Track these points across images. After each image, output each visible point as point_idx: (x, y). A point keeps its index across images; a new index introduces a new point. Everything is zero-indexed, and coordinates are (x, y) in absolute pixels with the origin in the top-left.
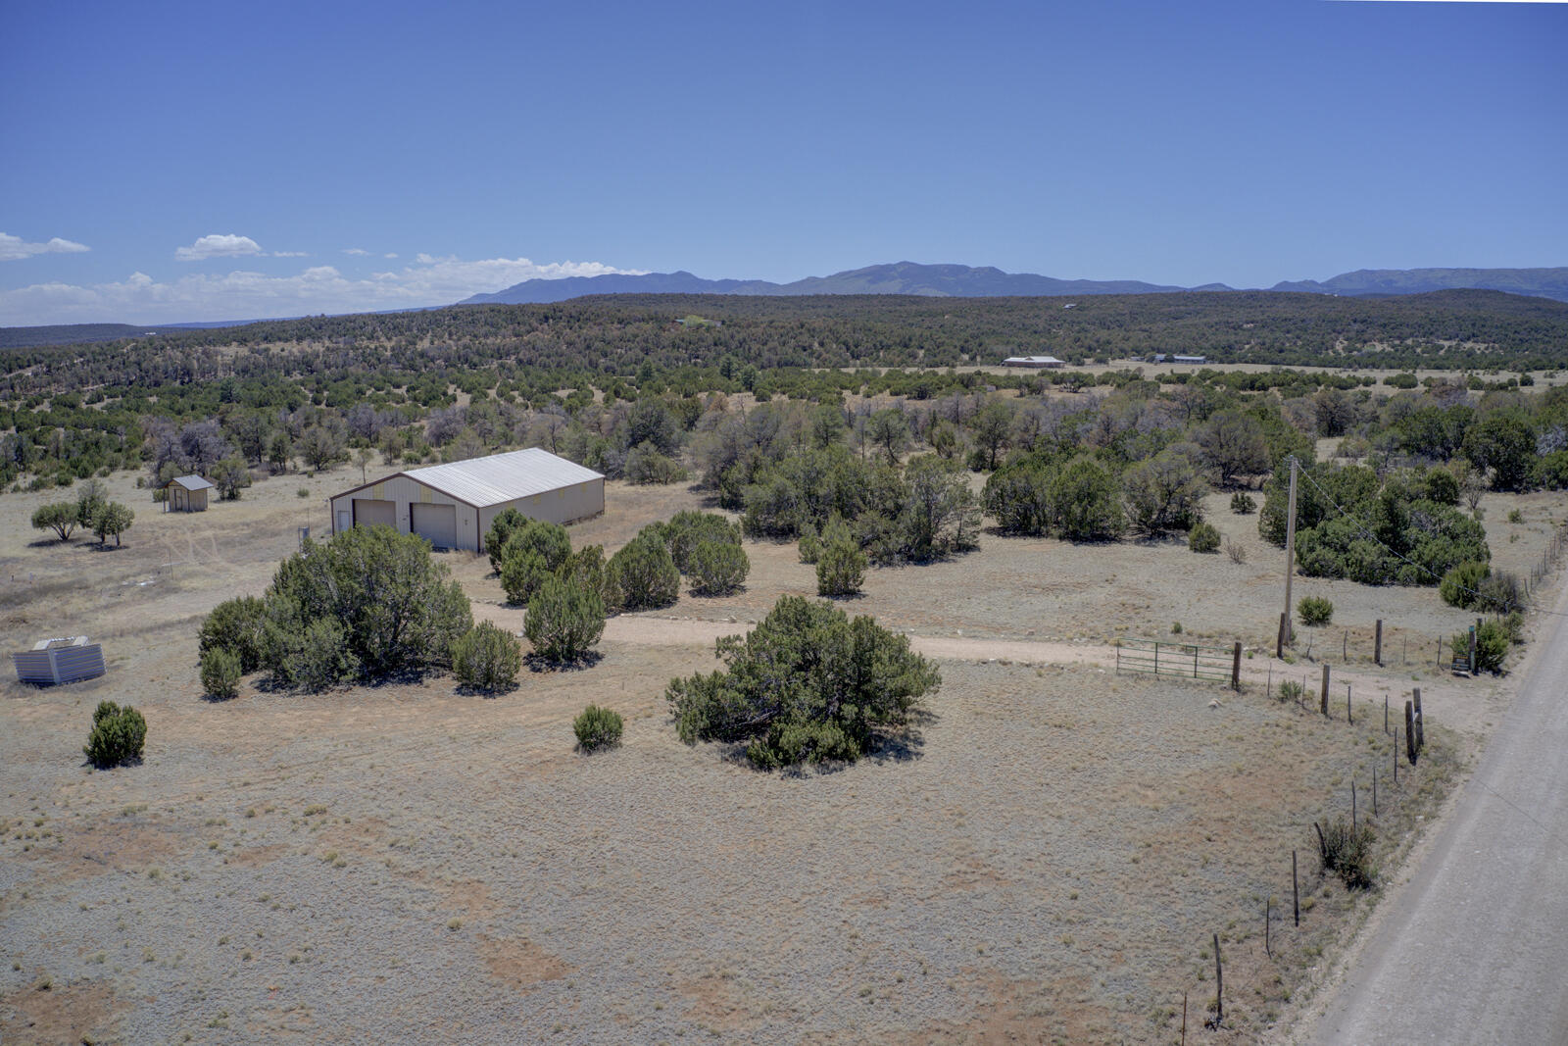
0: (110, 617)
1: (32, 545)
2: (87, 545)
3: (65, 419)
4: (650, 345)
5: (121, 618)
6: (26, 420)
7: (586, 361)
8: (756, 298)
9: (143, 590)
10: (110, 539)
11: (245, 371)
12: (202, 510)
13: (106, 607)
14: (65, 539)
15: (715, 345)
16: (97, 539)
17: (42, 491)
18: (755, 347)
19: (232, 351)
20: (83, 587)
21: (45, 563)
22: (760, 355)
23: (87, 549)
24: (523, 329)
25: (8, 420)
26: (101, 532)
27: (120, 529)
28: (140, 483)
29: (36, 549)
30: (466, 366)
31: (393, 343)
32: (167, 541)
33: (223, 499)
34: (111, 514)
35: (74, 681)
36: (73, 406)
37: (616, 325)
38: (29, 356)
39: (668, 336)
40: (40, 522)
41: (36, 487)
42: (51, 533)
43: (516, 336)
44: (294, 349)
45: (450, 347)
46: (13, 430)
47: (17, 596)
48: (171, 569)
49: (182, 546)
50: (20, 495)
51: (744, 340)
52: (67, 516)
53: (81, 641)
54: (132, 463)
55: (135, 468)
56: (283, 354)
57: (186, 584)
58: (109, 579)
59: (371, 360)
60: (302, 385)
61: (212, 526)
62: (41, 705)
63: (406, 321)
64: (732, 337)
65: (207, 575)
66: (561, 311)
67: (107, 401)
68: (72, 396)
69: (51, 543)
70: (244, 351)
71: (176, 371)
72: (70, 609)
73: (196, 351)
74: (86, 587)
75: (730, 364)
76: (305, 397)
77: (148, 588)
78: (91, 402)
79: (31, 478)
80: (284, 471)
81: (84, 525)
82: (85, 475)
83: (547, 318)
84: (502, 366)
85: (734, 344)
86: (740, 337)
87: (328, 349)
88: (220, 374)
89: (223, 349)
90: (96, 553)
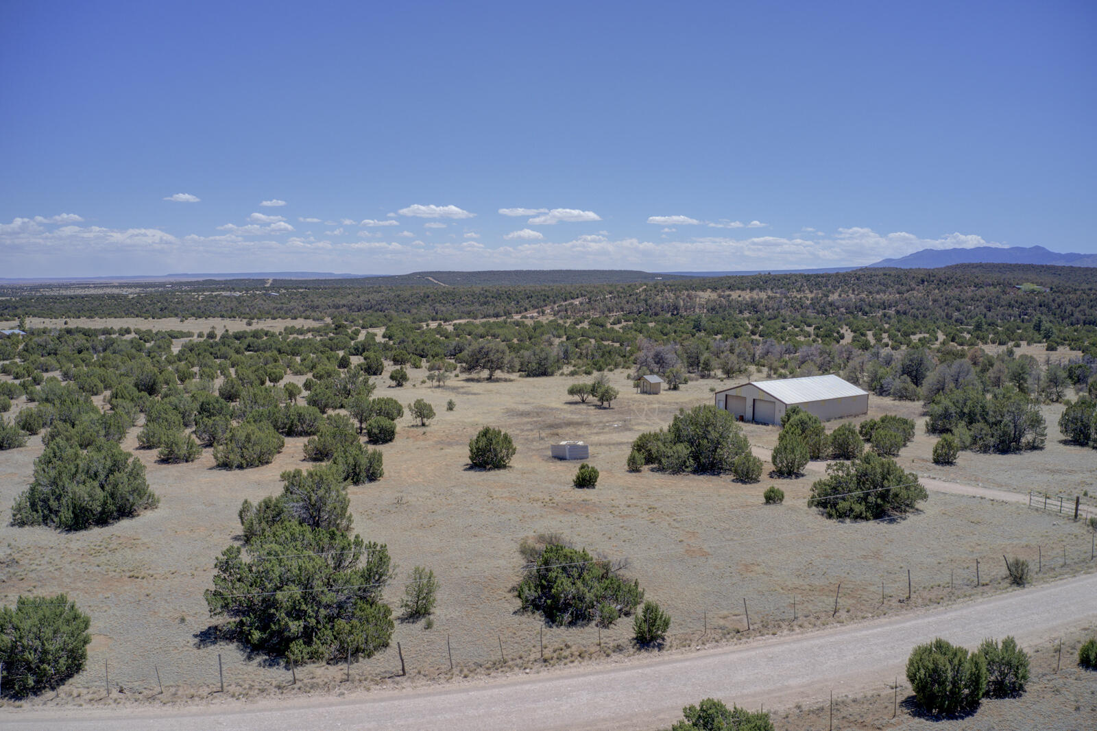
0: (597, 438)
1: (566, 403)
2: (593, 405)
3: (596, 334)
5: (602, 438)
6: (571, 333)
9: (615, 428)
10: (606, 404)
12: (656, 394)
13: (596, 433)
14: (583, 401)
16: (599, 403)
17: (576, 376)
20: (588, 424)
21: (572, 412)
23: (593, 408)
25: (562, 332)
26: (602, 399)
27: (611, 400)
28: (628, 377)
29: (568, 405)
32: (634, 408)
33: (670, 389)
34: (607, 391)
35: (575, 459)
36: (602, 326)
40: (572, 392)
41: (572, 374)
42: (577, 398)
46: (564, 338)
47: (556, 424)
48: (630, 420)
49: (641, 410)
50: (564, 377)
52: (585, 391)
53: (580, 443)
54: (627, 365)
55: (628, 368)
57: (637, 427)
58: (601, 422)
61: (659, 402)
62: (560, 466)
65: (648, 424)
67: (624, 324)
68: (601, 320)
69: (576, 403)
72: (579, 432)
77: (618, 428)
78: (612, 324)
79: (571, 369)
80: (708, 377)
81: (593, 396)
82: (600, 369)
90: (597, 410)
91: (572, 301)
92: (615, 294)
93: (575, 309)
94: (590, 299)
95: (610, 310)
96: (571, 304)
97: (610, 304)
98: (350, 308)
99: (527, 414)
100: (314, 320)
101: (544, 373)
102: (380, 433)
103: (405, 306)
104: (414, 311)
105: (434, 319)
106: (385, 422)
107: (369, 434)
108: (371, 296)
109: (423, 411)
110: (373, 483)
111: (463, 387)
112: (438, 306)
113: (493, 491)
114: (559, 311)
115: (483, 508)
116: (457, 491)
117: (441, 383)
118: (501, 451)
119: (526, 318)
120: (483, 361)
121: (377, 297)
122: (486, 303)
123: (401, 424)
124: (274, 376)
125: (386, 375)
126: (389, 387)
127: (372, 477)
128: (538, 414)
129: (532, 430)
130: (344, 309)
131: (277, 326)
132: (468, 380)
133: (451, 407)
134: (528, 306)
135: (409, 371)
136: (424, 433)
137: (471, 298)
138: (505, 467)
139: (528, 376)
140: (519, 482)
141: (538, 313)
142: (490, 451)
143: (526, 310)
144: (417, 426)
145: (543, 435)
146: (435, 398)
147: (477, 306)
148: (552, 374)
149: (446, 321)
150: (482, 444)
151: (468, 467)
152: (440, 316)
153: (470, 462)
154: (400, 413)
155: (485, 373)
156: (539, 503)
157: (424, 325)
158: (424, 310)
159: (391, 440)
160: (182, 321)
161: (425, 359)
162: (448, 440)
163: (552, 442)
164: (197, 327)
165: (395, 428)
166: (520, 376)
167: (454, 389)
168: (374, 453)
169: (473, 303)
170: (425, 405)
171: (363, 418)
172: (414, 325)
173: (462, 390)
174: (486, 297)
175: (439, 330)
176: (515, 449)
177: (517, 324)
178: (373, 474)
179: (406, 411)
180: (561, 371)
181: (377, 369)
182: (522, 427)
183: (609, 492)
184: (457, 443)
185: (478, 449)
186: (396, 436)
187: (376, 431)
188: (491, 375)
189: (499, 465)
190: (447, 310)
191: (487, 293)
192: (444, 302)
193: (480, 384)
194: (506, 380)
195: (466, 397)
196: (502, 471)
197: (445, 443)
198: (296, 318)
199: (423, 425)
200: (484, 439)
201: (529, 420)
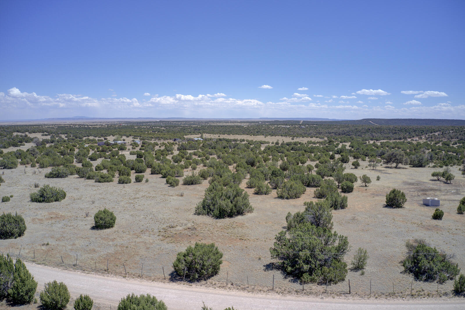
0: (444, 197)
1: (431, 180)
2: (443, 182)
3: (445, 149)
5: (446, 197)
6: (434, 148)
9: (452, 193)
10: (449, 182)
13: (444, 195)
14: (438, 180)
16: (446, 181)
17: (435, 168)
20: (440, 190)
21: (433, 184)
23: (443, 183)
25: (429, 147)
26: (447, 179)
27: (451, 180)
28: (460, 169)
29: (432, 181)
32: (462, 184)
34: (449, 176)
35: (433, 206)
36: (448, 145)
40: (433, 175)
41: (434, 167)
42: (435, 178)
46: (430, 150)
47: (425, 190)
48: (460, 190)
50: (430, 168)
52: (440, 175)
53: (436, 199)
54: (459, 164)
57: (462, 193)
58: (446, 190)
62: (426, 209)
67: (458, 144)
68: (448, 142)
69: (435, 180)
72: (436, 194)
77: (454, 193)
78: (453, 144)
79: (433, 164)
81: (443, 177)
82: (447, 165)
90: (445, 184)
91: (434, 133)
92: (454, 131)
93: (436, 137)
94: (443, 133)
95: (452, 138)
96: (434, 135)
97: (452, 135)
98: (335, 134)
99: (413, 184)
100: (320, 138)
101: (421, 166)
102: (347, 188)
103: (359, 133)
104: (363, 136)
105: (372, 140)
106: (349, 184)
107: (342, 188)
108: (344, 129)
109: (366, 180)
110: (343, 210)
111: (384, 170)
112: (374, 134)
113: (395, 217)
114: (428, 138)
115: (390, 225)
116: (379, 216)
117: (374, 168)
118: (400, 200)
119: (413, 140)
120: (394, 159)
121: (347, 129)
122: (395, 133)
123: (356, 185)
124: (302, 161)
125: (350, 163)
126: (352, 168)
127: (343, 207)
128: (417, 184)
129: (414, 191)
130: (333, 134)
131: (304, 140)
132: (386, 167)
133: (378, 179)
134: (414, 135)
135: (360, 161)
136: (366, 190)
137: (389, 131)
138: (401, 207)
139: (414, 167)
140: (407, 214)
141: (419, 138)
142: (395, 199)
143: (413, 137)
144: (363, 186)
145: (419, 194)
146: (372, 175)
147: (391, 134)
148: (424, 167)
149: (377, 140)
150: (392, 196)
151: (385, 206)
152: (374, 138)
153: (386, 204)
154: (356, 180)
155: (394, 165)
156: (416, 225)
157: (367, 142)
158: (367, 135)
159: (351, 192)
160: (265, 137)
161: (367, 157)
162: (376, 193)
163: (423, 197)
164: (272, 140)
165: (353, 186)
166: (410, 167)
167: (380, 171)
168: (344, 197)
169: (389, 133)
170: (367, 177)
171: (340, 181)
172: (363, 142)
173: (383, 172)
174: (396, 130)
175: (374, 145)
176: (406, 200)
177: (409, 143)
178: (343, 206)
179: (359, 180)
180: (428, 165)
181: (346, 161)
182: (410, 190)
183: (448, 222)
184: (380, 195)
185: (390, 198)
186: (354, 190)
187: (345, 187)
188: (397, 166)
189: (399, 206)
190: (378, 136)
191: (396, 129)
192: (376, 132)
193: (391, 169)
194: (403, 168)
195: (385, 175)
196: (400, 209)
197: (375, 194)
198: (312, 138)
199: (366, 186)
200: (393, 194)
201: (413, 187)
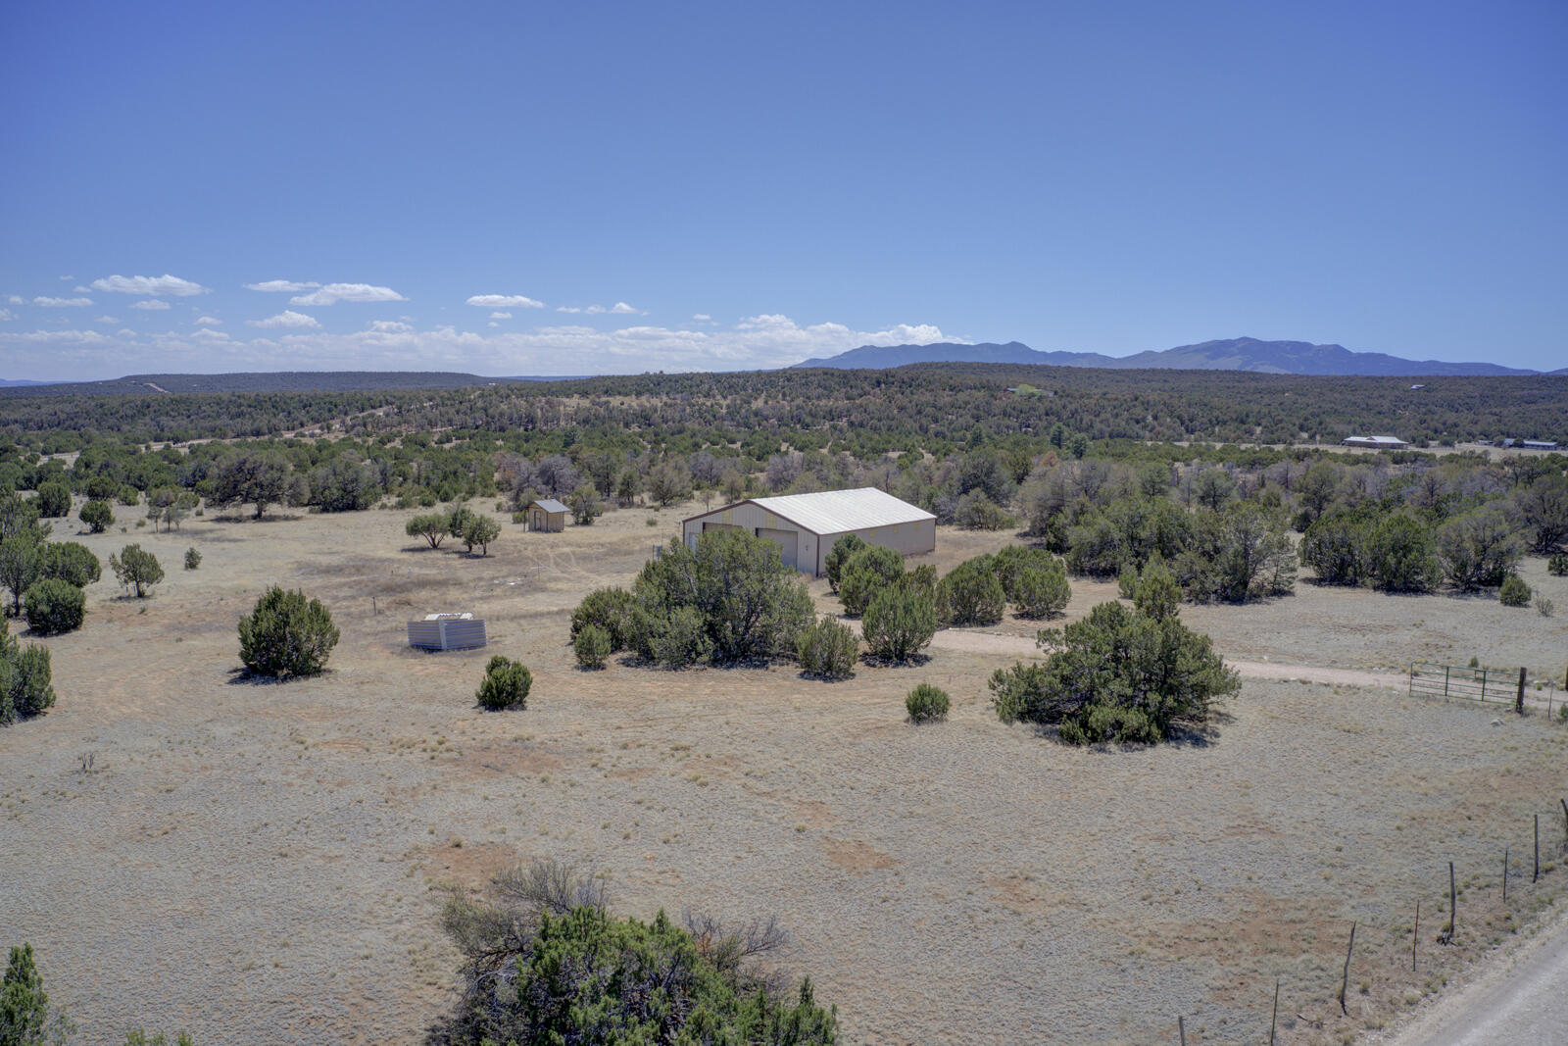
0: (487, 606)
1: (406, 549)
2: (456, 553)
3: (417, 455)
4: (982, 413)
5: (497, 606)
6: (379, 454)
7: (917, 426)
8: (1090, 370)
9: (512, 587)
10: (477, 549)
11: (586, 421)
12: (559, 531)
13: (481, 599)
14: (435, 547)
15: (1047, 414)
17: (408, 509)
18: (1087, 418)
19: (573, 402)
20: (457, 583)
21: (420, 565)
22: (1091, 426)
23: (456, 556)
24: (855, 392)
26: (470, 541)
27: (487, 541)
28: (499, 508)
29: (410, 553)
30: (798, 426)
31: (728, 401)
32: (528, 553)
33: (577, 523)
34: (478, 526)
35: (459, 649)
36: (425, 443)
37: (947, 392)
38: (381, 397)
39: (998, 405)
40: (414, 530)
41: (401, 506)
42: (422, 540)
43: (848, 399)
44: (633, 403)
45: (783, 407)
47: (399, 586)
48: (536, 574)
49: (544, 558)
50: (386, 511)
51: (1076, 410)
52: (436, 527)
53: (465, 616)
54: (489, 492)
55: (492, 495)
56: (623, 407)
57: (552, 585)
58: (480, 579)
59: (708, 417)
60: (641, 436)
61: (569, 544)
63: (741, 381)
64: (1064, 407)
65: (569, 580)
66: (893, 376)
67: (455, 442)
68: (422, 435)
69: (422, 550)
70: (586, 403)
71: (520, 418)
73: (540, 401)
74: (460, 584)
75: (1060, 433)
76: (644, 448)
77: (518, 587)
78: (440, 442)
79: (396, 499)
80: (631, 505)
81: (454, 535)
82: (446, 499)
83: (879, 383)
84: (834, 427)
85: (1065, 414)
86: (1070, 407)
87: (666, 404)
88: (562, 423)
89: (566, 400)
90: (464, 560)
91: (372, 411)
92: (439, 401)
93: (378, 424)
94: (400, 408)
95: (433, 424)
96: (373, 415)
97: (430, 416)
98: (25, 425)
99: (338, 570)
101: (352, 506)
102: (53, 612)
103: (112, 421)
104: (126, 428)
105: (157, 439)
106: (62, 589)
107: (32, 615)
108: (58, 407)
109: (139, 569)
110: (31, 721)
111: (211, 531)
112: (164, 420)
113: (301, 727)
114: (353, 426)
116: (220, 731)
117: (173, 525)
118: (309, 639)
119: (303, 436)
120: (246, 485)
121: (68, 408)
122: (240, 415)
123: (95, 595)
125: (74, 514)
126: (80, 533)
127: (30, 708)
128: (358, 570)
129: (354, 598)
130: (15, 427)
132: (219, 520)
133: (192, 561)
134: (305, 419)
135: (116, 508)
136: (143, 611)
137: (216, 408)
138: (317, 672)
139: (325, 510)
140: (356, 704)
141: (322, 428)
142: (283, 639)
143: (302, 425)
144: (128, 598)
145: (380, 605)
146: (167, 550)
147: (225, 419)
148: (365, 507)
149: (176, 440)
150: (267, 624)
151: (237, 674)
152: (166, 433)
153: (241, 664)
154: (94, 571)
155: (250, 509)
156: (417, 751)
157: (143, 448)
158: (142, 427)
159: (76, 626)
161: (143, 493)
162: (190, 623)
163: (402, 618)
165: (83, 601)
166: (311, 511)
167: (196, 533)
168: (32, 653)
169: (219, 415)
170: (144, 558)
171: (21, 585)
172: (126, 448)
173: (210, 536)
174: (240, 405)
175: (165, 455)
176: (336, 635)
177: (290, 444)
179: (107, 571)
180: (380, 503)
182: (335, 593)
184: (209, 628)
185: (258, 636)
186: (86, 617)
187: (44, 608)
188: (260, 510)
189: (304, 668)
190: (179, 426)
191: (242, 401)
192: (173, 414)
193: (240, 525)
194: (286, 518)
195: (219, 546)
196: (313, 681)
197: (185, 628)
199: (141, 595)
200: (271, 614)
201: (343, 580)
